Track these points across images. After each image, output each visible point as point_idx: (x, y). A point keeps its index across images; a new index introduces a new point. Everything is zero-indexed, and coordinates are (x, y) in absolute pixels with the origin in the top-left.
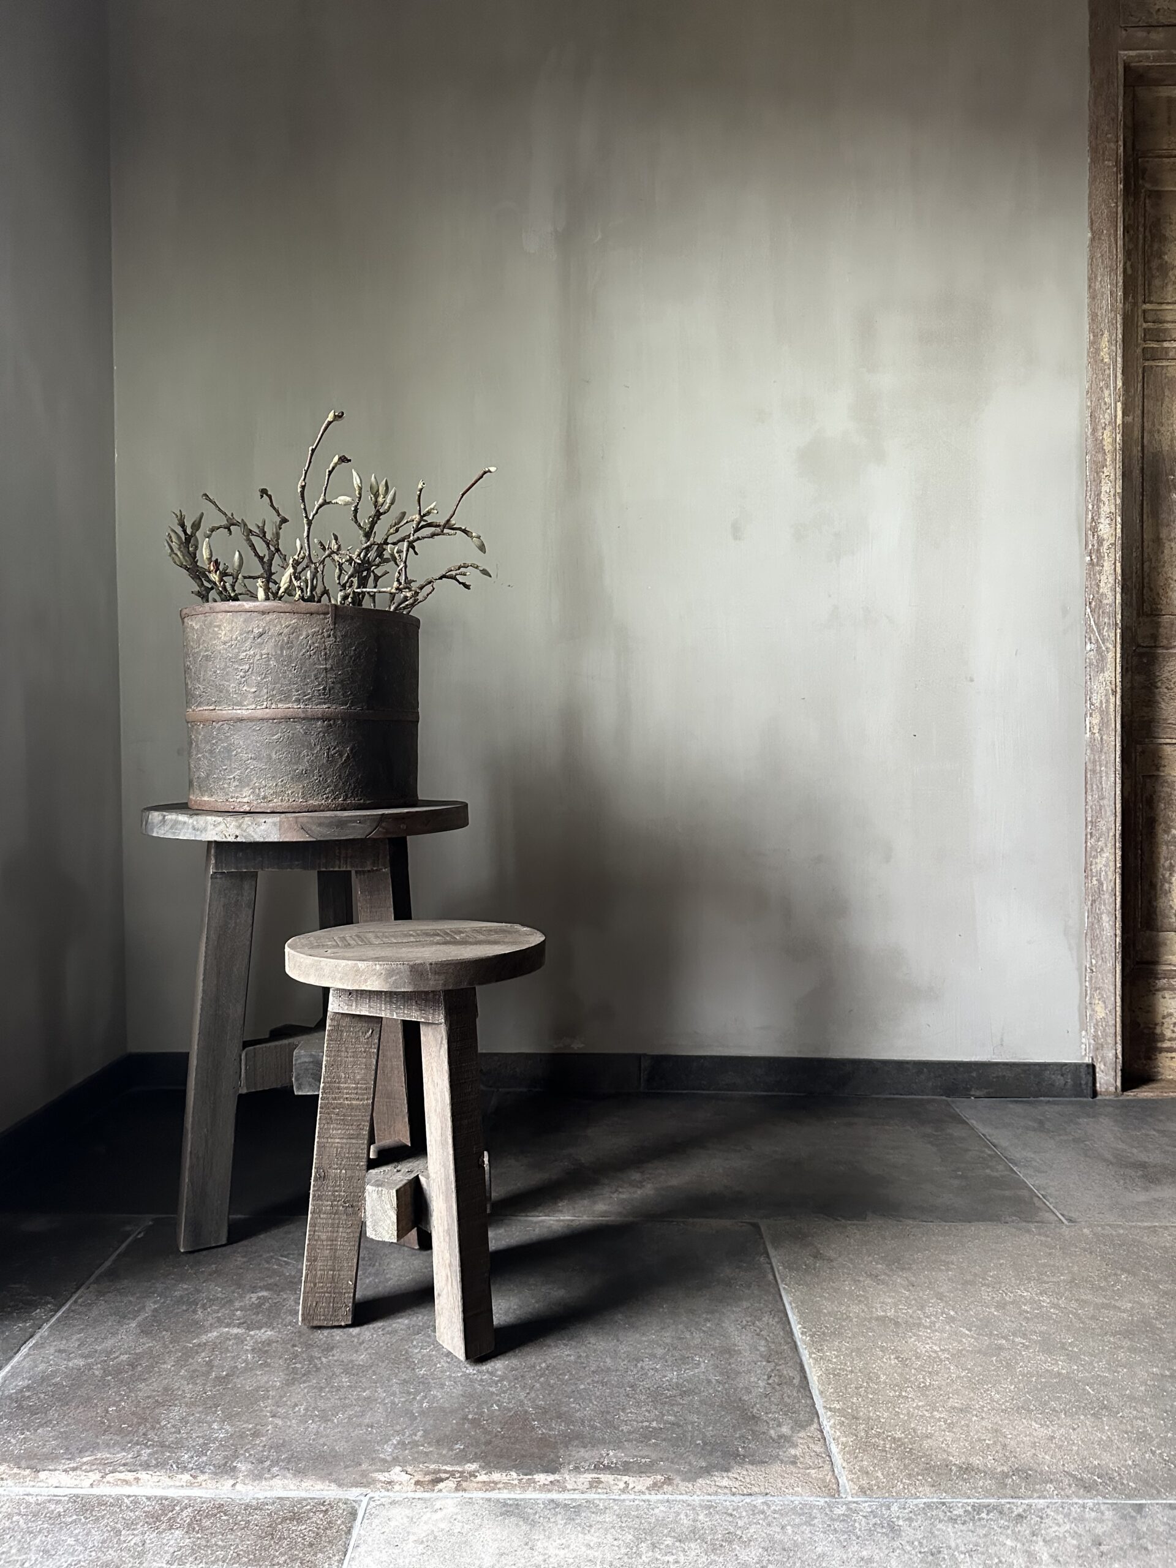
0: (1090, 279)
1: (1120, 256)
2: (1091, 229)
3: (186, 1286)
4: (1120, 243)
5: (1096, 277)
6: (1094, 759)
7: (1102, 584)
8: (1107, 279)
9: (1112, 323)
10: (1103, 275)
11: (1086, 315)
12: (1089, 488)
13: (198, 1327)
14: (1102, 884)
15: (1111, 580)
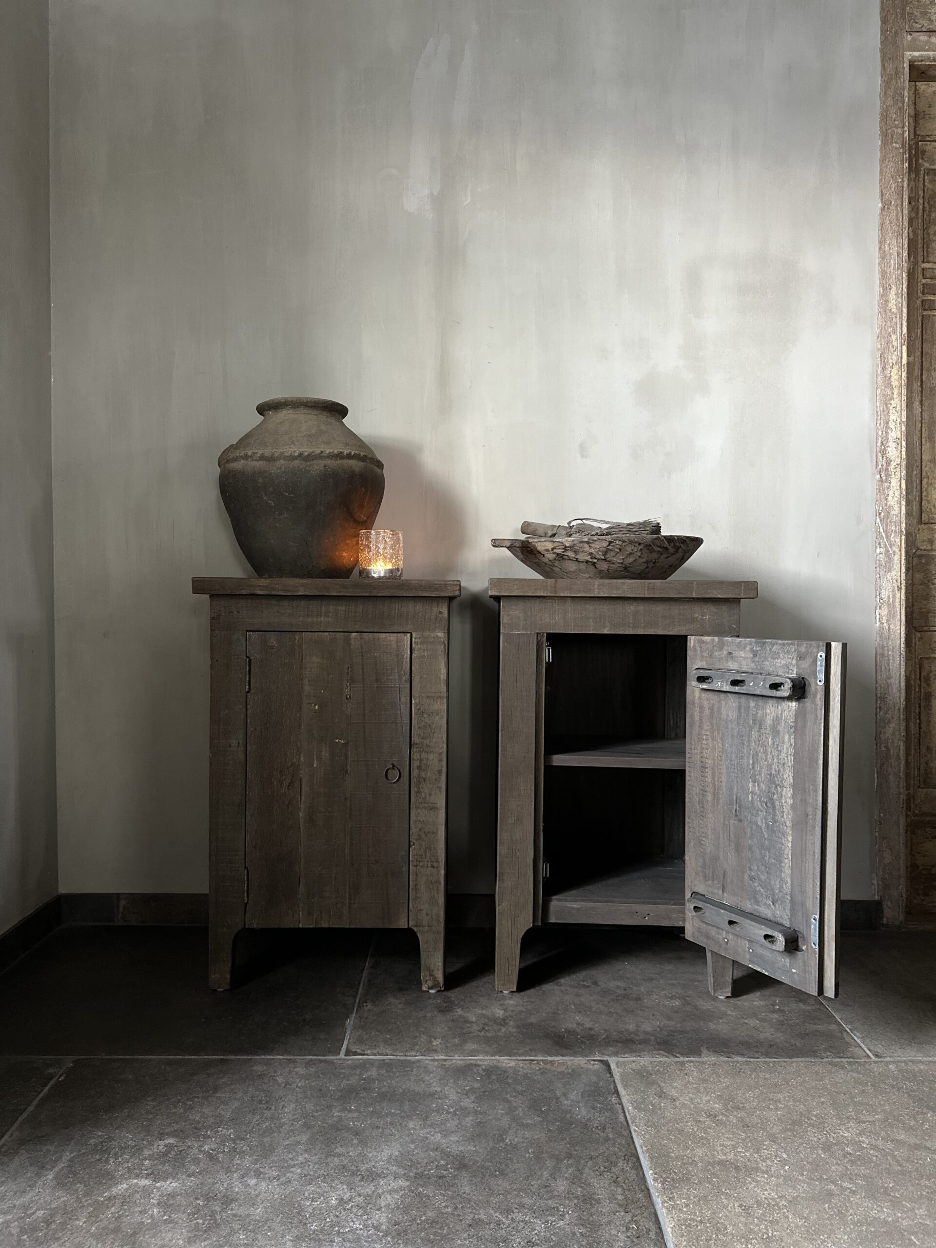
0: (880, 242)
1: (906, 223)
2: (882, 200)
3: (100, 1133)
4: (906, 212)
5: (885, 240)
6: (883, 645)
7: (890, 498)
8: (894, 242)
9: (899, 279)
10: (891, 239)
11: (877, 273)
12: (879, 418)
13: (109, 1178)
14: (889, 750)
15: (897, 493)
